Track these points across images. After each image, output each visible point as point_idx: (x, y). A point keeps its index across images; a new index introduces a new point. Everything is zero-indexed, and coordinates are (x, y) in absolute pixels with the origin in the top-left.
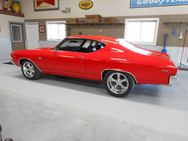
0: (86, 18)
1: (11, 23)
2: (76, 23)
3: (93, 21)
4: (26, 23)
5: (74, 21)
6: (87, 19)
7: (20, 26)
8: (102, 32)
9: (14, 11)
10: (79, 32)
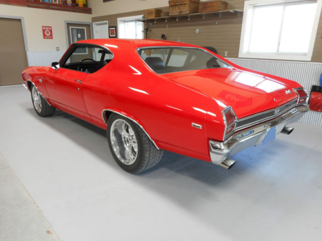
0: (170, 6)
1: (69, 24)
2: (156, 16)
3: (181, 12)
4: (93, 23)
5: (152, 14)
6: (171, 9)
7: (85, 28)
8: (199, 32)
9: (77, 5)
10: (160, 36)
